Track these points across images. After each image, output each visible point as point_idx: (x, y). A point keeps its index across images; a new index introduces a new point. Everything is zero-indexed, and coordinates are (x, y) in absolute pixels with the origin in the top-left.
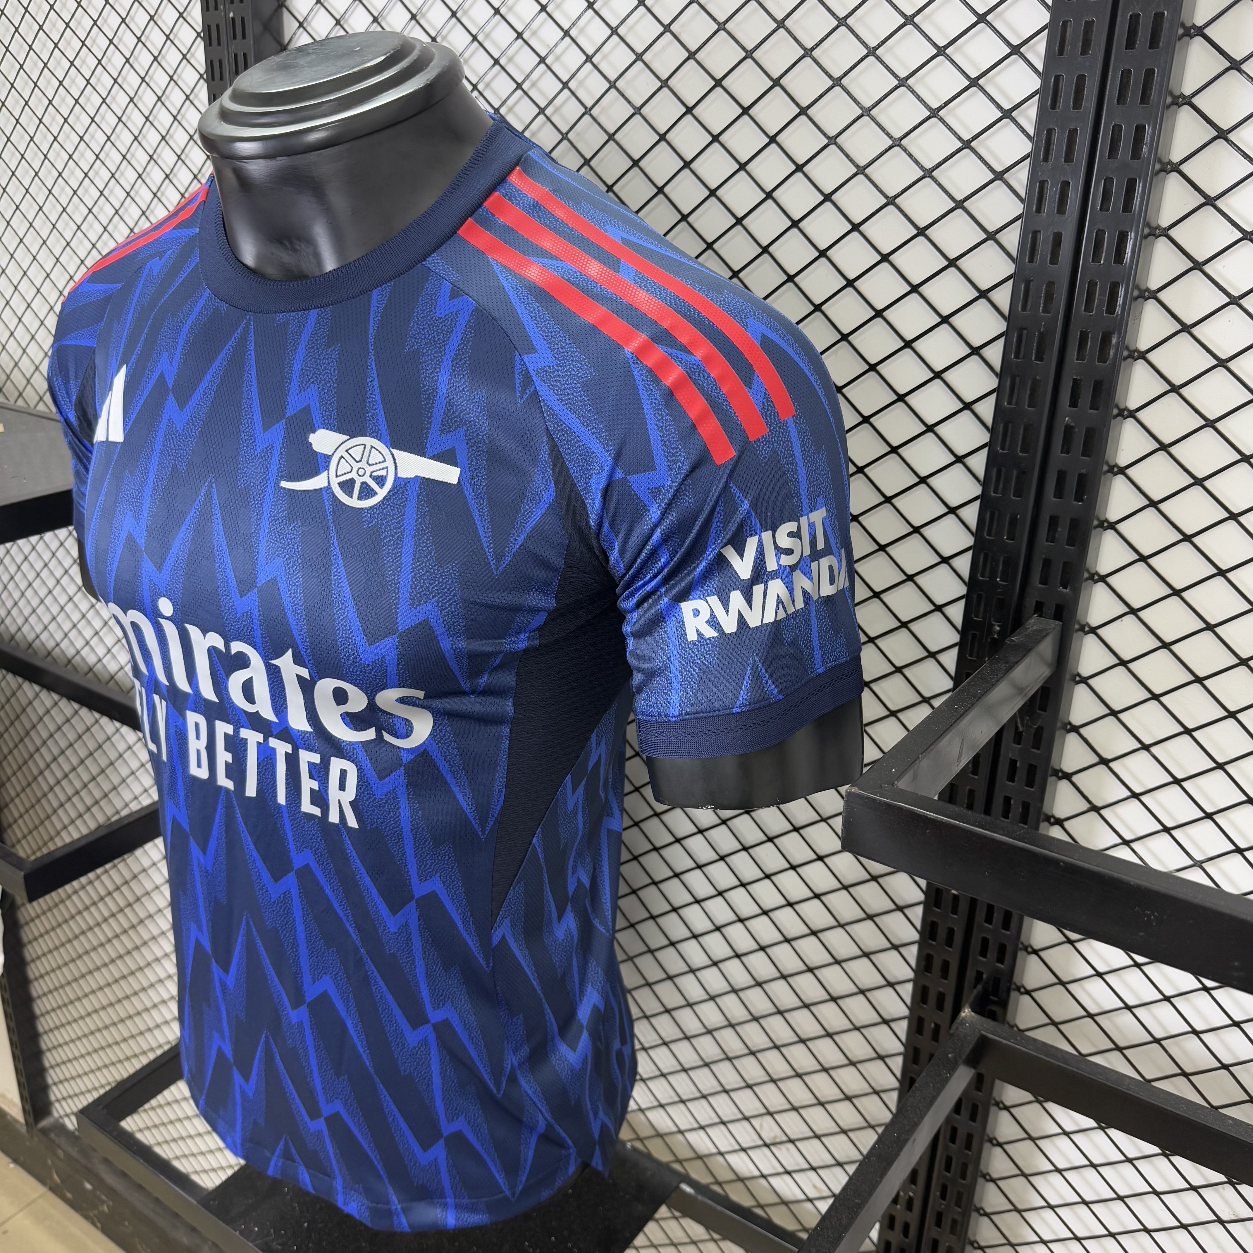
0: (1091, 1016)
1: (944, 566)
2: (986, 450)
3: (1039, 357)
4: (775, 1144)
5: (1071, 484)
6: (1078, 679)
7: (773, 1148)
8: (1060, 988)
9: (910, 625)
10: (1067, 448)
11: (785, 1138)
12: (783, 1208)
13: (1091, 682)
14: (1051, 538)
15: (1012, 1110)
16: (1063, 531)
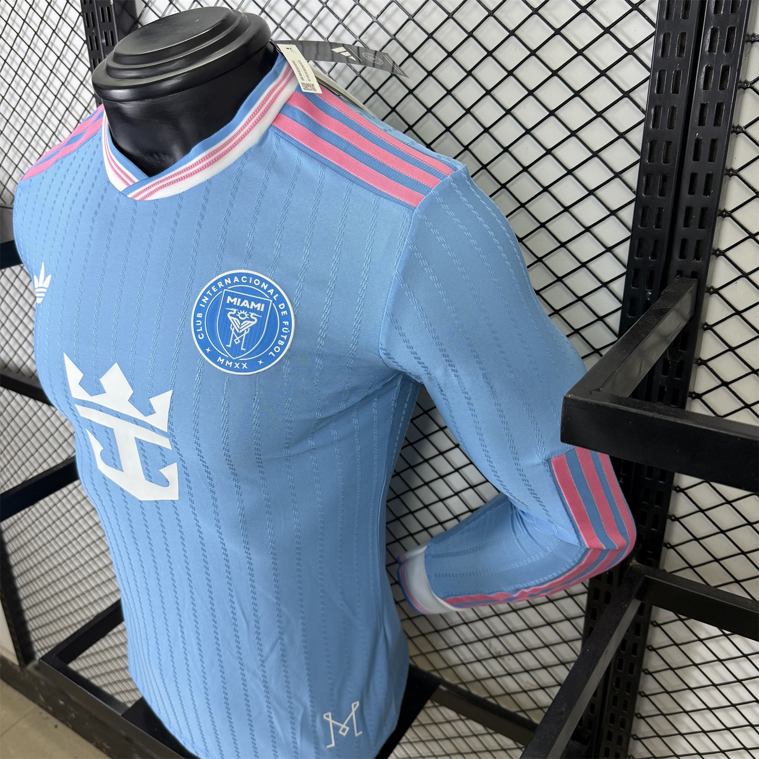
0: (717, 560)
1: (609, 254)
2: (638, 166)
3: (676, 91)
4: (500, 656)
5: (701, 182)
6: (706, 326)
7: (499, 659)
8: (695, 543)
9: (584, 299)
10: (696, 158)
11: (507, 652)
12: (507, 697)
13: (715, 328)
14: (686, 225)
15: (663, 627)
16: (695, 216)
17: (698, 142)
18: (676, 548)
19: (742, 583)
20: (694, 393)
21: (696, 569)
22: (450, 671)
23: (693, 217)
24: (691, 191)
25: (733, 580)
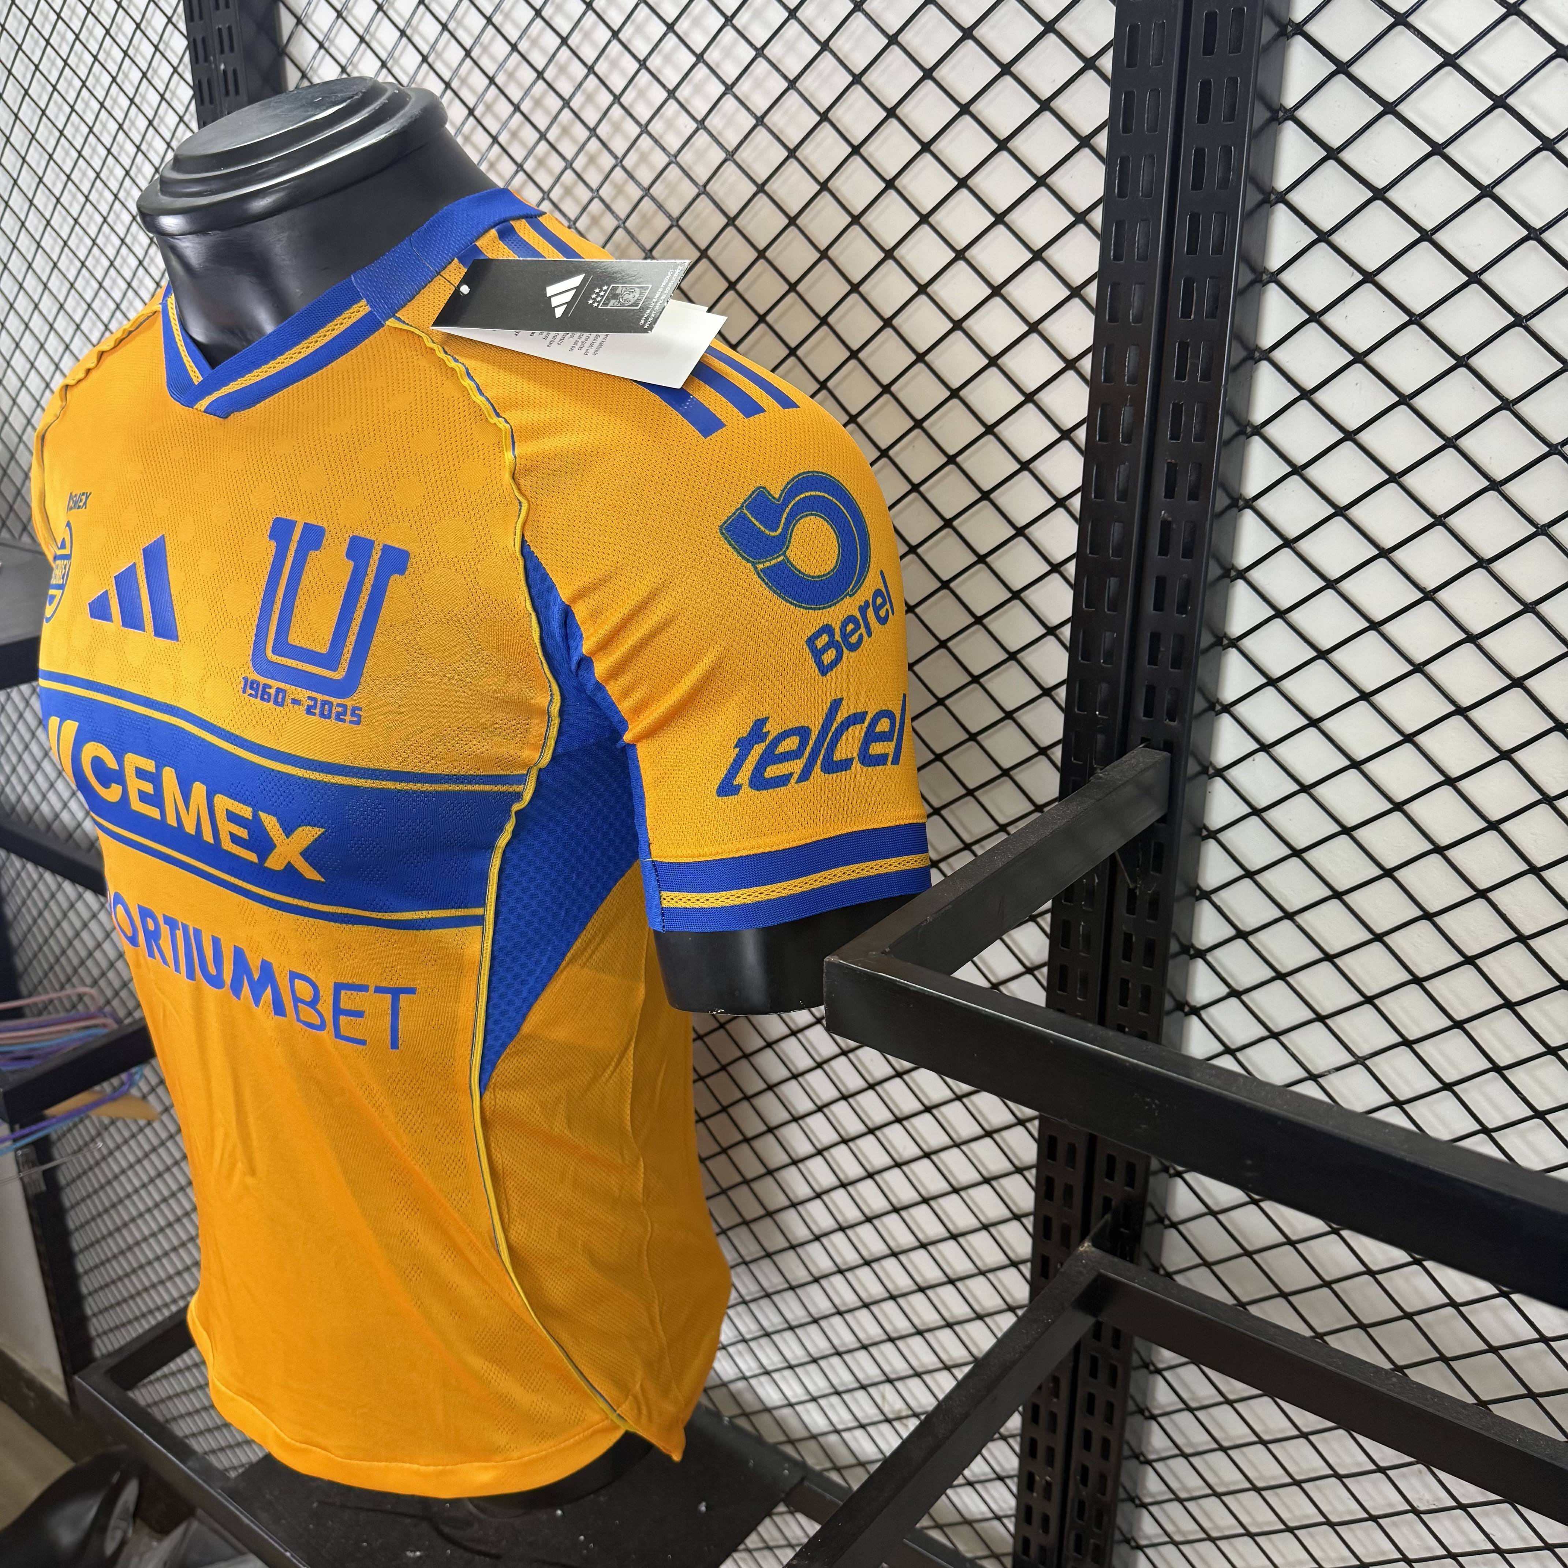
1: (1047, 700)
5: (1173, 591)
6: (1205, 833)
8: (1210, 1219)
9: (1012, 773)
10: (1164, 548)
13: (1220, 836)
14: (1153, 661)
15: (1165, 1374)
16: (1167, 651)
17: (1166, 526)
18: (1181, 1227)
19: (1291, 1298)
20: (1192, 946)
21: (1215, 1268)
22: (812, 1444)
23: (1162, 649)
24: (1159, 606)
25: (1276, 1292)
